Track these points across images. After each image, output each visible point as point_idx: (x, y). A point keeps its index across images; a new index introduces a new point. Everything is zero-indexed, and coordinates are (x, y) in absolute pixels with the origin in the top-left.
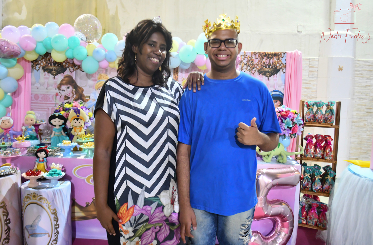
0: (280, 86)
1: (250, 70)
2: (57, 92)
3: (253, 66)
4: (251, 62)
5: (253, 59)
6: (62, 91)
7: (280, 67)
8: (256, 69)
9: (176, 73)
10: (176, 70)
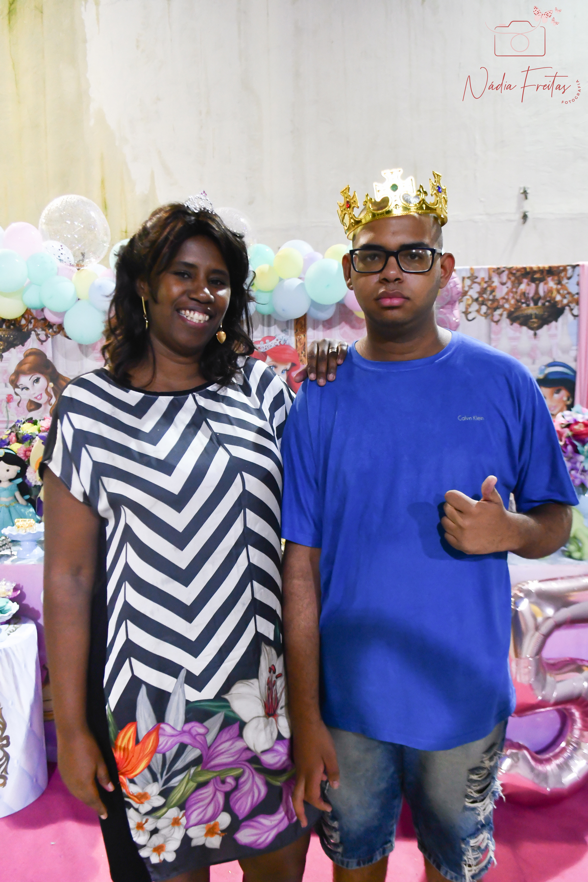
0: (565, 351)
1: (488, 315)
2: (10, 393)
3: (495, 305)
4: (491, 294)
5: (494, 285)
6: (22, 389)
7: (565, 301)
8: (502, 310)
9: (300, 332)
10: (300, 324)
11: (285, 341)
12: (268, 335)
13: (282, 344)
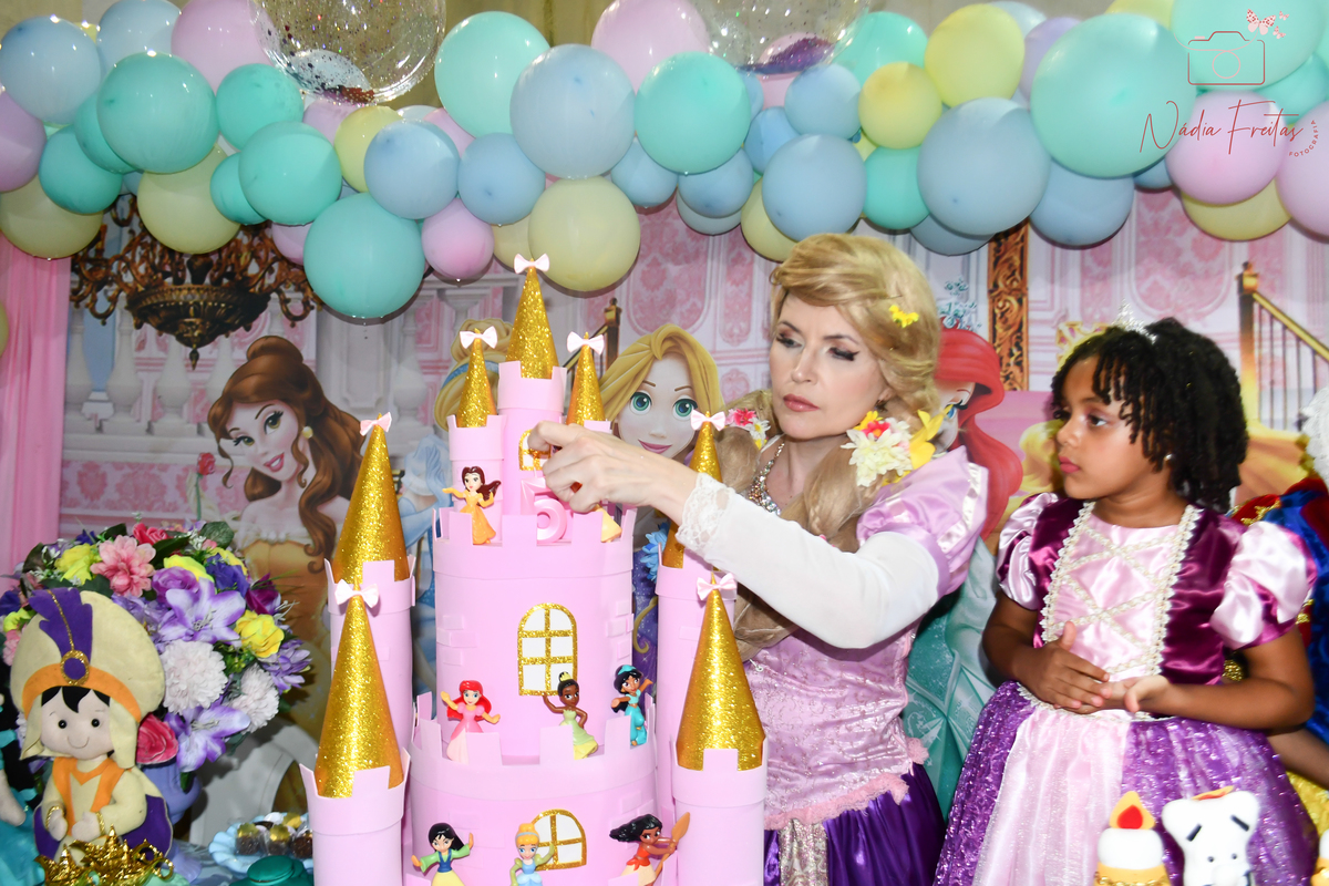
2: (206, 451)
6: (238, 441)
9: (1006, 290)
10: (1006, 265)
11: (958, 318)
13: (949, 327)
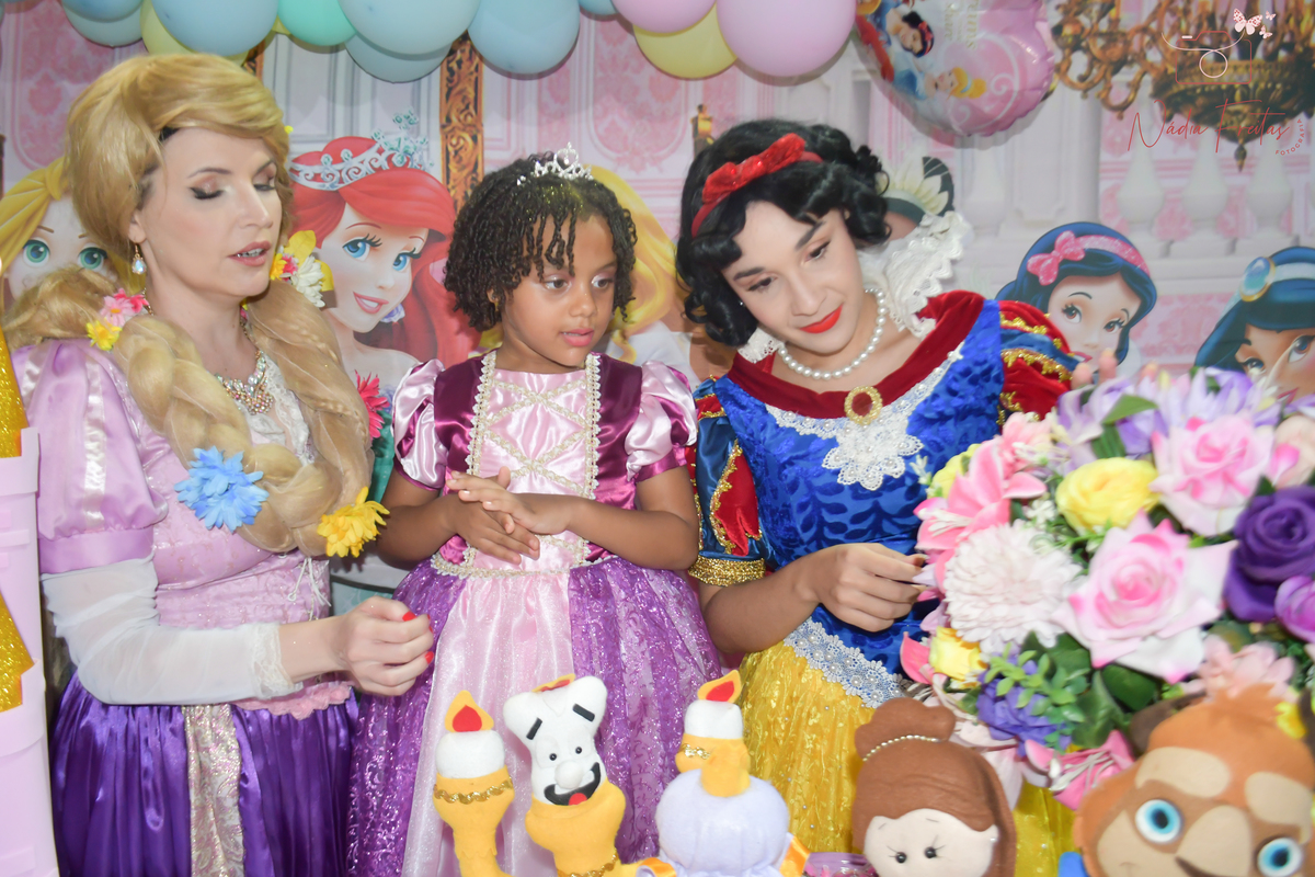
1: (1093, 85)
3: (1116, 51)
4: (1103, 13)
8: (1137, 68)
9: (460, 125)
10: (460, 98)
11: (408, 155)
12: (348, 135)
13: (399, 165)
